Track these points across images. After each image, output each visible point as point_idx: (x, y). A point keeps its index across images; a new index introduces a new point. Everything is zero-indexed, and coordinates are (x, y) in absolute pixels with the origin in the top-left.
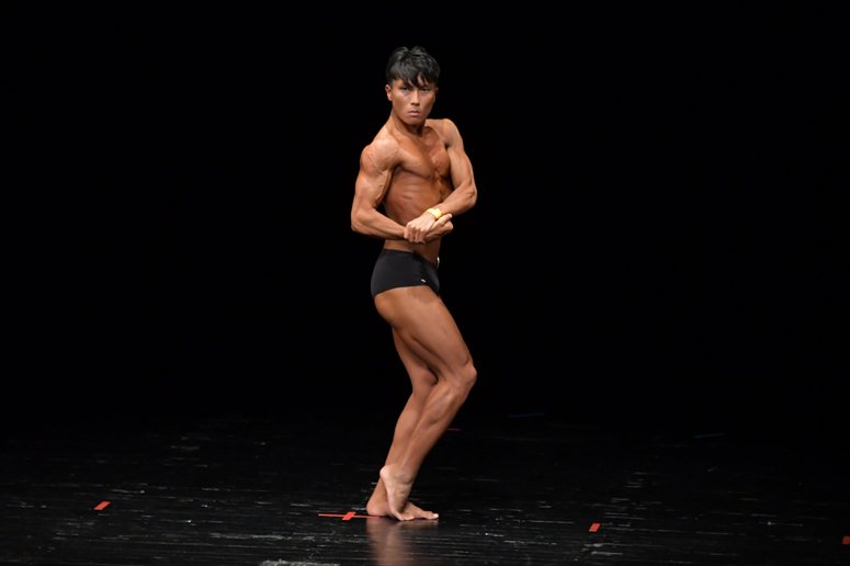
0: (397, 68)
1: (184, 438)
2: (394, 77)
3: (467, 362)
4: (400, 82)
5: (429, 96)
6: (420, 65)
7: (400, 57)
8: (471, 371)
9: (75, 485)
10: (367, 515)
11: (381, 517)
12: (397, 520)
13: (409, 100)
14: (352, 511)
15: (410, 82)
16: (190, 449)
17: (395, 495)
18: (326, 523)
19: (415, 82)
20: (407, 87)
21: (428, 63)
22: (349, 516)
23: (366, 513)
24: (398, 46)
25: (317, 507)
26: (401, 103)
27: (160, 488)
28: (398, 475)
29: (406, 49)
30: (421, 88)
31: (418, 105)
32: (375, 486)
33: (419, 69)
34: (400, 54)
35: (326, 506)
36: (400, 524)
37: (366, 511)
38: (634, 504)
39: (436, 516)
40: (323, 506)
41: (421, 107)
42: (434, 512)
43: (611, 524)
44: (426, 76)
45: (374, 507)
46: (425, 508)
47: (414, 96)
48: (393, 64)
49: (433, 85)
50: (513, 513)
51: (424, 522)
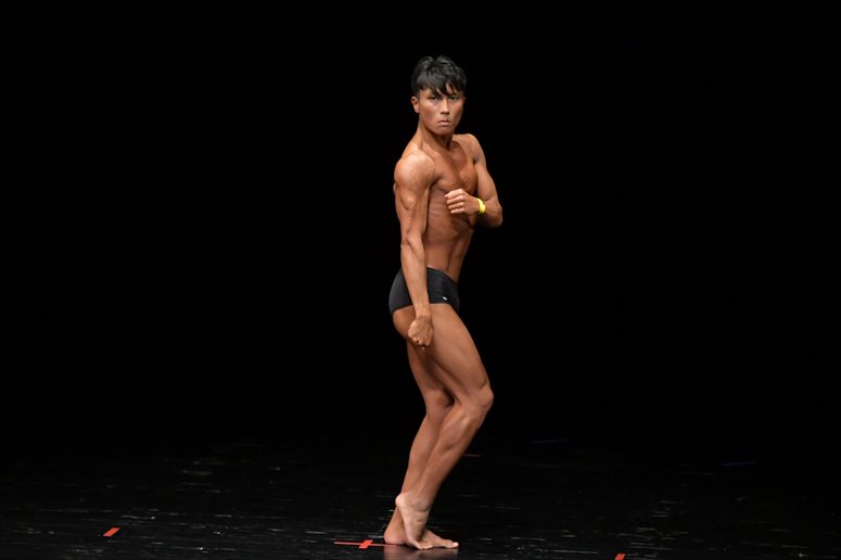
0: (423, 77)
1: (196, 463)
2: (422, 87)
3: (484, 385)
4: (428, 92)
5: (458, 104)
6: (448, 73)
7: (426, 67)
8: (487, 394)
9: (85, 511)
10: (385, 543)
11: (398, 545)
12: (415, 549)
13: (438, 109)
14: (370, 539)
15: (438, 91)
16: (203, 473)
17: (412, 524)
18: (342, 552)
19: (444, 90)
20: (436, 97)
21: (456, 71)
22: (364, 545)
23: (383, 541)
24: (424, 56)
25: (332, 535)
26: (429, 113)
27: (172, 514)
28: (414, 502)
29: (431, 59)
30: (449, 96)
31: (448, 113)
32: (392, 513)
33: (447, 76)
34: (426, 64)
35: (342, 534)
36: (419, 552)
37: (383, 539)
38: (661, 534)
39: (456, 544)
40: (339, 534)
41: (451, 116)
42: (454, 541)
43: (636, 554)
44: (455, 84)
45: (391, 535)
46: (444, 537)
47: (444, 105)
48: (419, 73)
49: (461, 93)
50: (534, 542)
51: (443, 550)
